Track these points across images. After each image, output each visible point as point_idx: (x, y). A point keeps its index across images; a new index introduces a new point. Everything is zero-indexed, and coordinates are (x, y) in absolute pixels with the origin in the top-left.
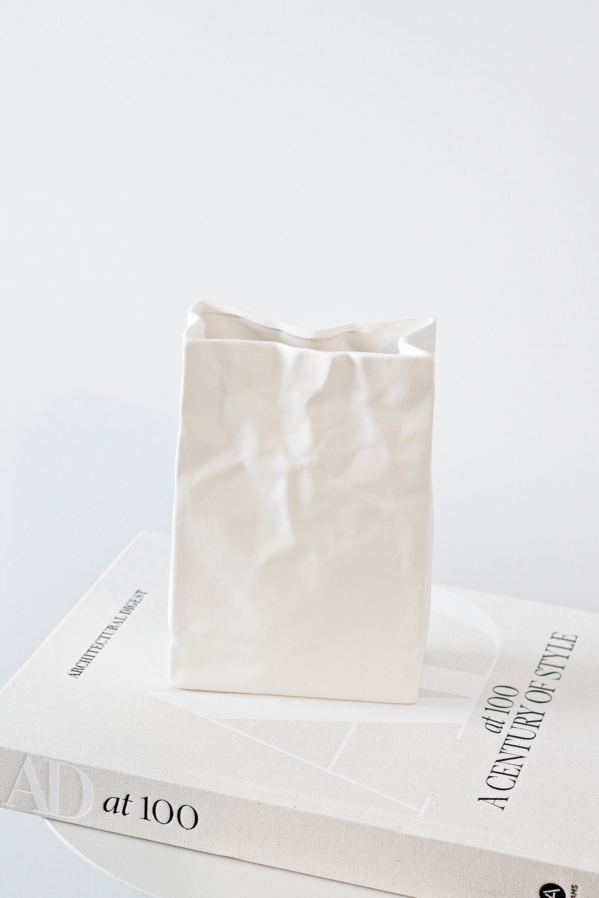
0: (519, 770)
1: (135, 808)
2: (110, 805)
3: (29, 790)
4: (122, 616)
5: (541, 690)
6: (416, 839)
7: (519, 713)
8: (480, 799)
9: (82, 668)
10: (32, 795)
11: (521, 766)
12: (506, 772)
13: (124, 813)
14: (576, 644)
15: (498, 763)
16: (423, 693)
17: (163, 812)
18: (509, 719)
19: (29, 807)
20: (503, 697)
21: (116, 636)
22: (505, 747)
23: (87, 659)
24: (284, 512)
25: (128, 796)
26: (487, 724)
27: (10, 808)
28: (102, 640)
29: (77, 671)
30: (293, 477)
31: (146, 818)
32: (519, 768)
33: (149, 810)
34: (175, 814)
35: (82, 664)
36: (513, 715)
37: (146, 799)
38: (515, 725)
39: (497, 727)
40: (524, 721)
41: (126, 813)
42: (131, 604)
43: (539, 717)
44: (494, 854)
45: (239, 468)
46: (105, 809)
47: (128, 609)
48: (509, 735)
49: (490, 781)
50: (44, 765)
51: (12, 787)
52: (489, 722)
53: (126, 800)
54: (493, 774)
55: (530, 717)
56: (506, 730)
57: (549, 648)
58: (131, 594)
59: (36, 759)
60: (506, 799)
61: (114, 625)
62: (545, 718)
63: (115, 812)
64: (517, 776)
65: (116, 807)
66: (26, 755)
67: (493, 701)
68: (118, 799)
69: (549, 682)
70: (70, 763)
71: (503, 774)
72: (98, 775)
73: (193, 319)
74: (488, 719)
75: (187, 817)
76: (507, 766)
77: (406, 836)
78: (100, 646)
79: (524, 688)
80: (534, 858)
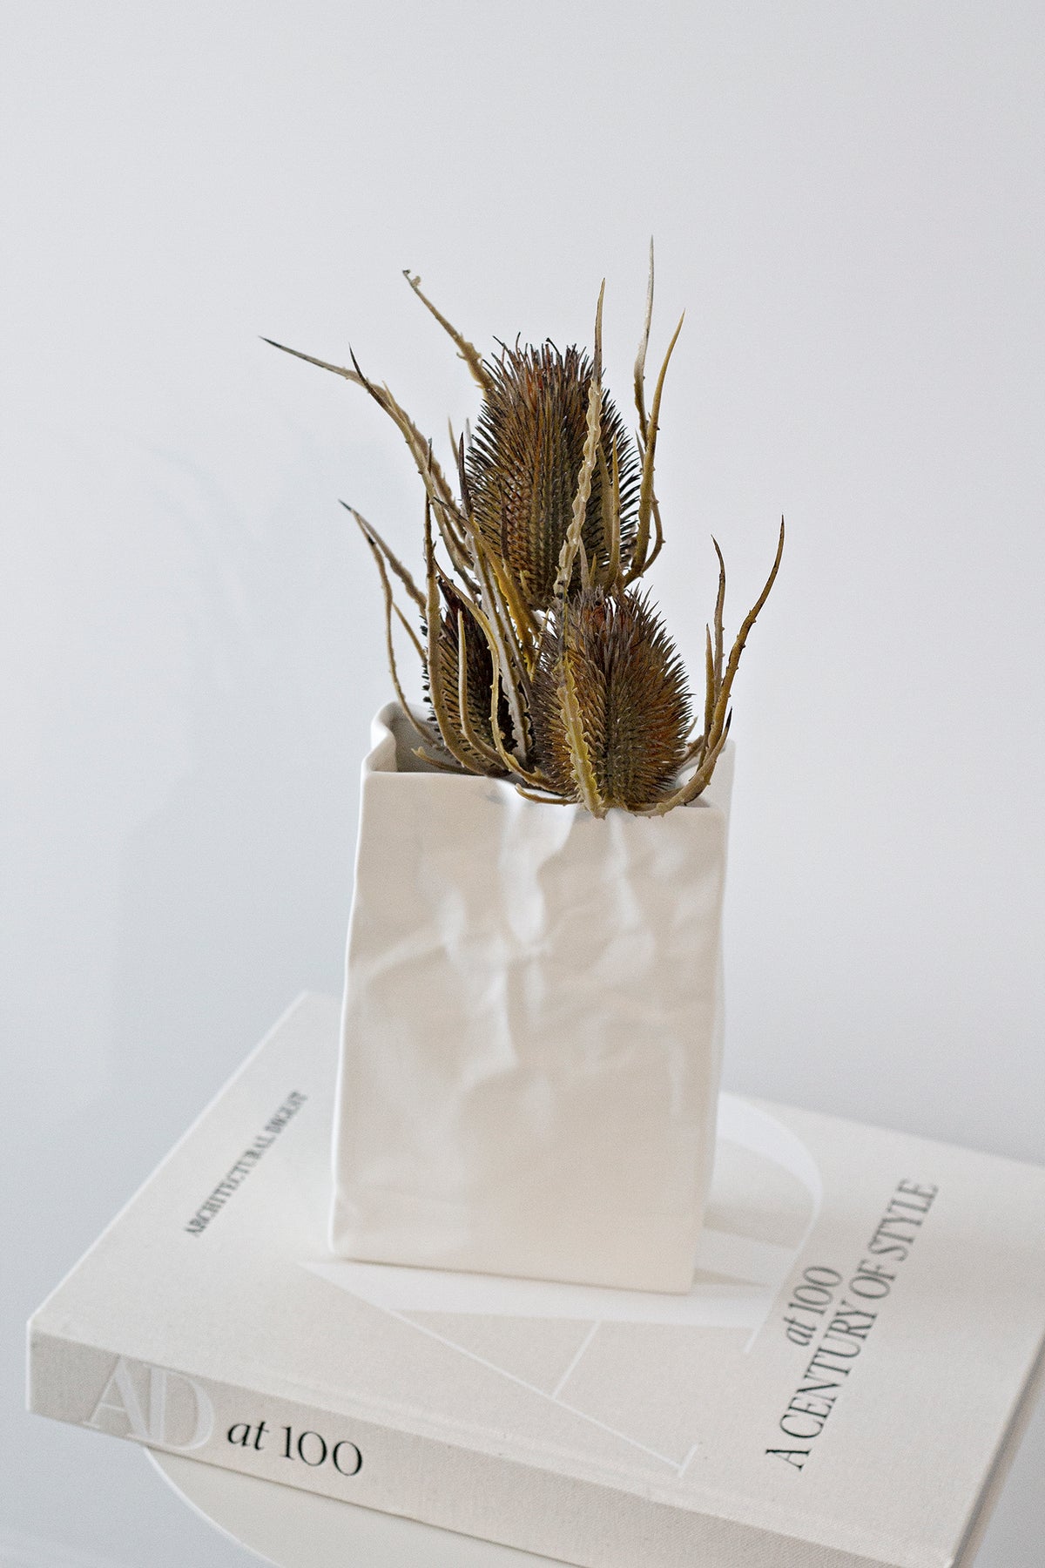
0: (830, 1407)
1: (273, 1440)
2: (238, 1435)
3: (122, 1406)
4: (267, 1135)
5: (874, 1276)
6: (671, 1509)
7: (838, 1314)
8: (768, 1451)
9: (206, 1220)
10: (126, 1414)
11: (833, 1400)
12: (811, 1409)
13: (257, 1447)
14: (935, 1203)
15: (800, 1394)
16: (701, 1276)
17: (312, 1448)
18: (822, 1323)
19: (121, 1428)
20: (818, 1286)
21: (258, 1168)
22: (814, 1368)
23: (212, 1206)
24: (502, 1020)
25: (263, 1424)
26: (789, 1329)
27: (94, 1429)
28: (237, 1175)
29: (198, 1224)
30: (516, 972)
31: (288, 1455)
32: (830, 1403)
33: (293, 1444)
34: (329, 1453)
35: (206, 1213)
36: (829, 1316)
37: (289, 1429)
38: (831, 1333)
39: (804, 1335)
40: (844, 1327)
41: (260, 1445)
42: (283, 1115)
43: (867, 1321)
44: (782, 1538)
45: (440, 954)
46: (230, 1439)
47: (277, 1124)
48: (820, 1350)
49: (787, 1423)
50: (145, 1374)
51: (98, 1400)
52: (794, 1327)
53: (261, 1429)
54: (791, 1412)
55: (854, 1321)
56: (817, 1340)
57: (894, 1207)
58: (281, 1099)
59: (134, 1364)
60: (807, 1453)
61: (256, 1150)
62: (877, 1324)
63: (244, 1444)
64: (825, 1416)
65: (245, 1438)
66: (118, 1357)
67: (803, 1293)
68: (248, 1427)
69: (888, 1263)
70: (181, 1373)
71: (806, 1411)
72: (222, 1392)
73: (380, 735)
74: (792, 1322)
75: (347, 1458)
76: (813, 1400)
77: (659, 1506)
78: (233, 1184)
79: (849, 1272)
80: (837, 1547)
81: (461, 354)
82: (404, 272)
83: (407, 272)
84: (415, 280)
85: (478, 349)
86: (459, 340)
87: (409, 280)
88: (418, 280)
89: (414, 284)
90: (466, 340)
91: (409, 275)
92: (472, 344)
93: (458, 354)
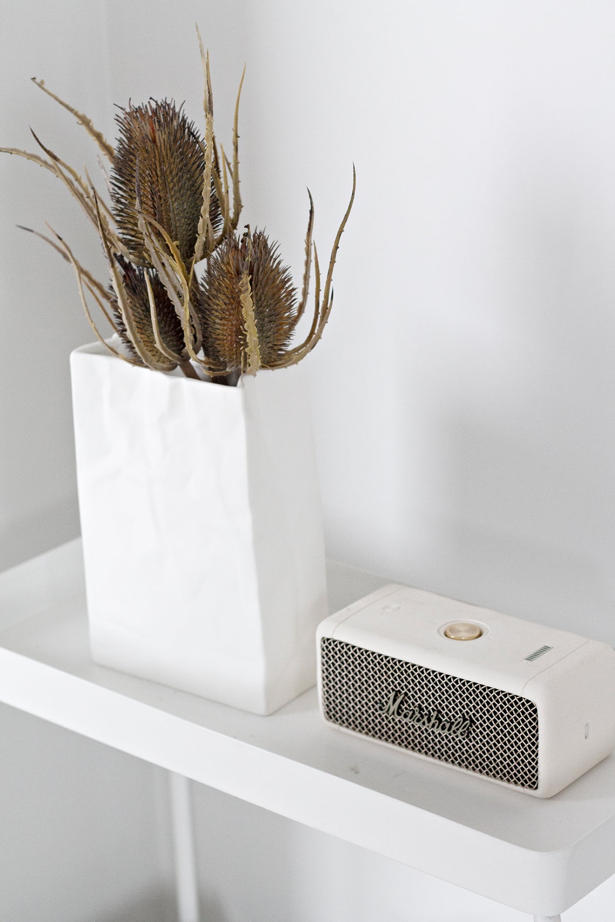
81: (80, 122)
82: (32, 79)
83: (34, 79)
84: (41, 82)
85: (89, 117)
86: (76, 114)
87: (37, 83)
88: (42, 82)
89: (41, 85)
90: (81, 113)
91: (36, 80)
92: (84, 115)
93: (77, 123)
